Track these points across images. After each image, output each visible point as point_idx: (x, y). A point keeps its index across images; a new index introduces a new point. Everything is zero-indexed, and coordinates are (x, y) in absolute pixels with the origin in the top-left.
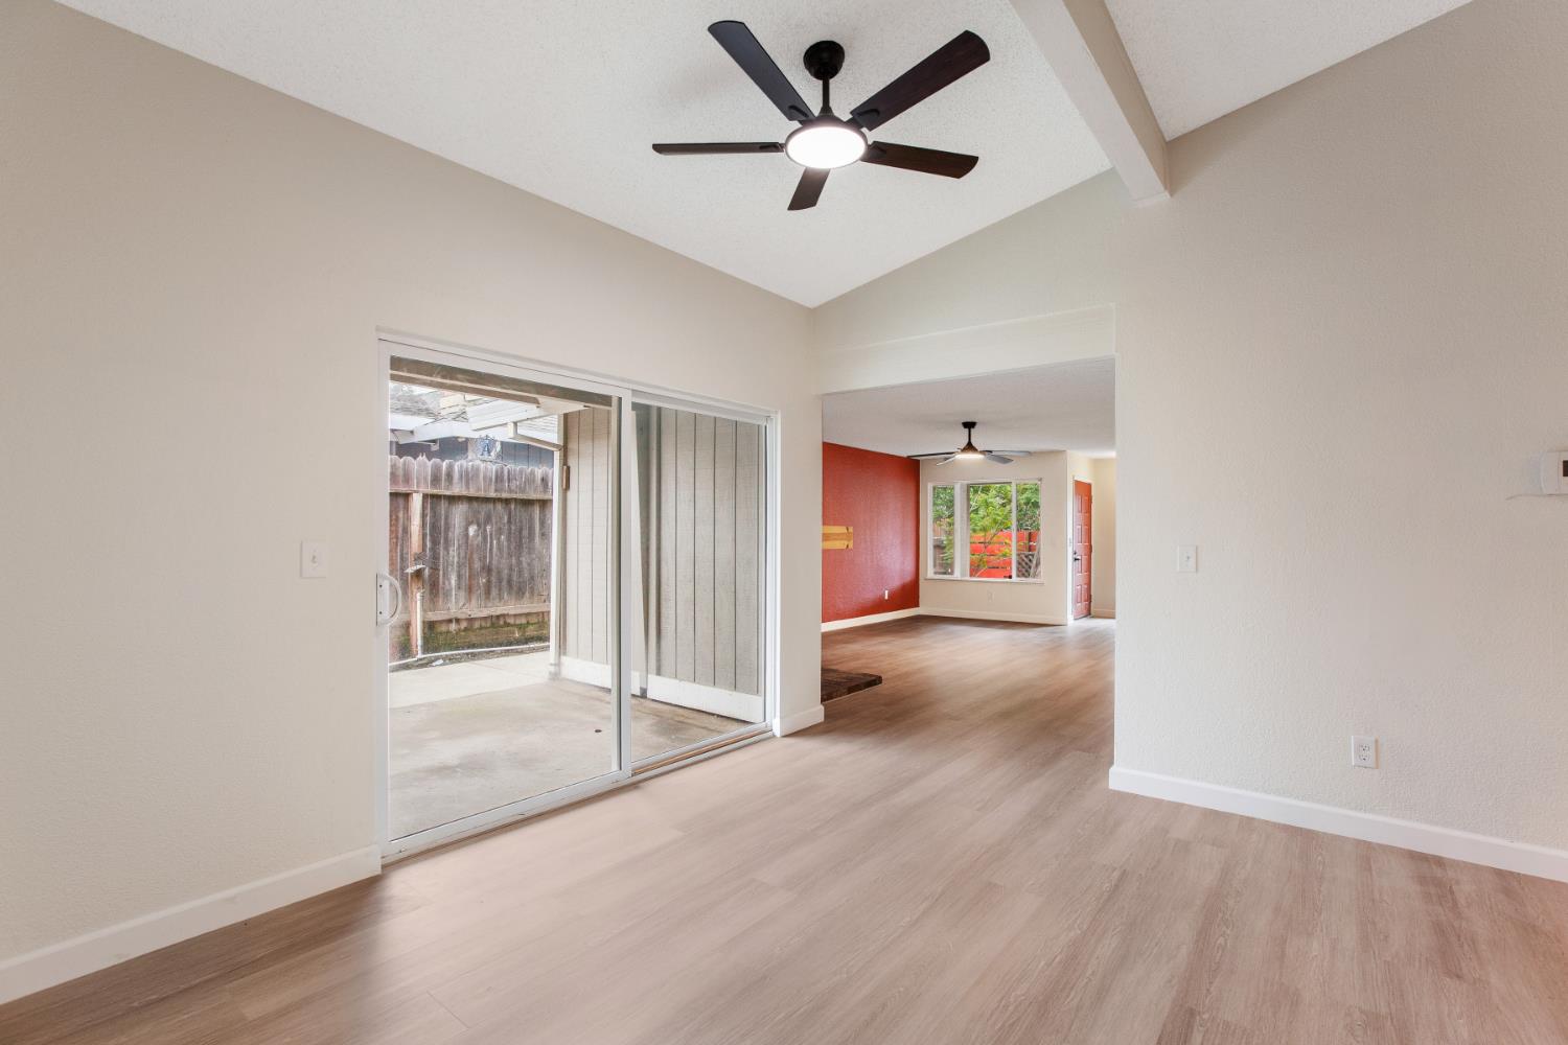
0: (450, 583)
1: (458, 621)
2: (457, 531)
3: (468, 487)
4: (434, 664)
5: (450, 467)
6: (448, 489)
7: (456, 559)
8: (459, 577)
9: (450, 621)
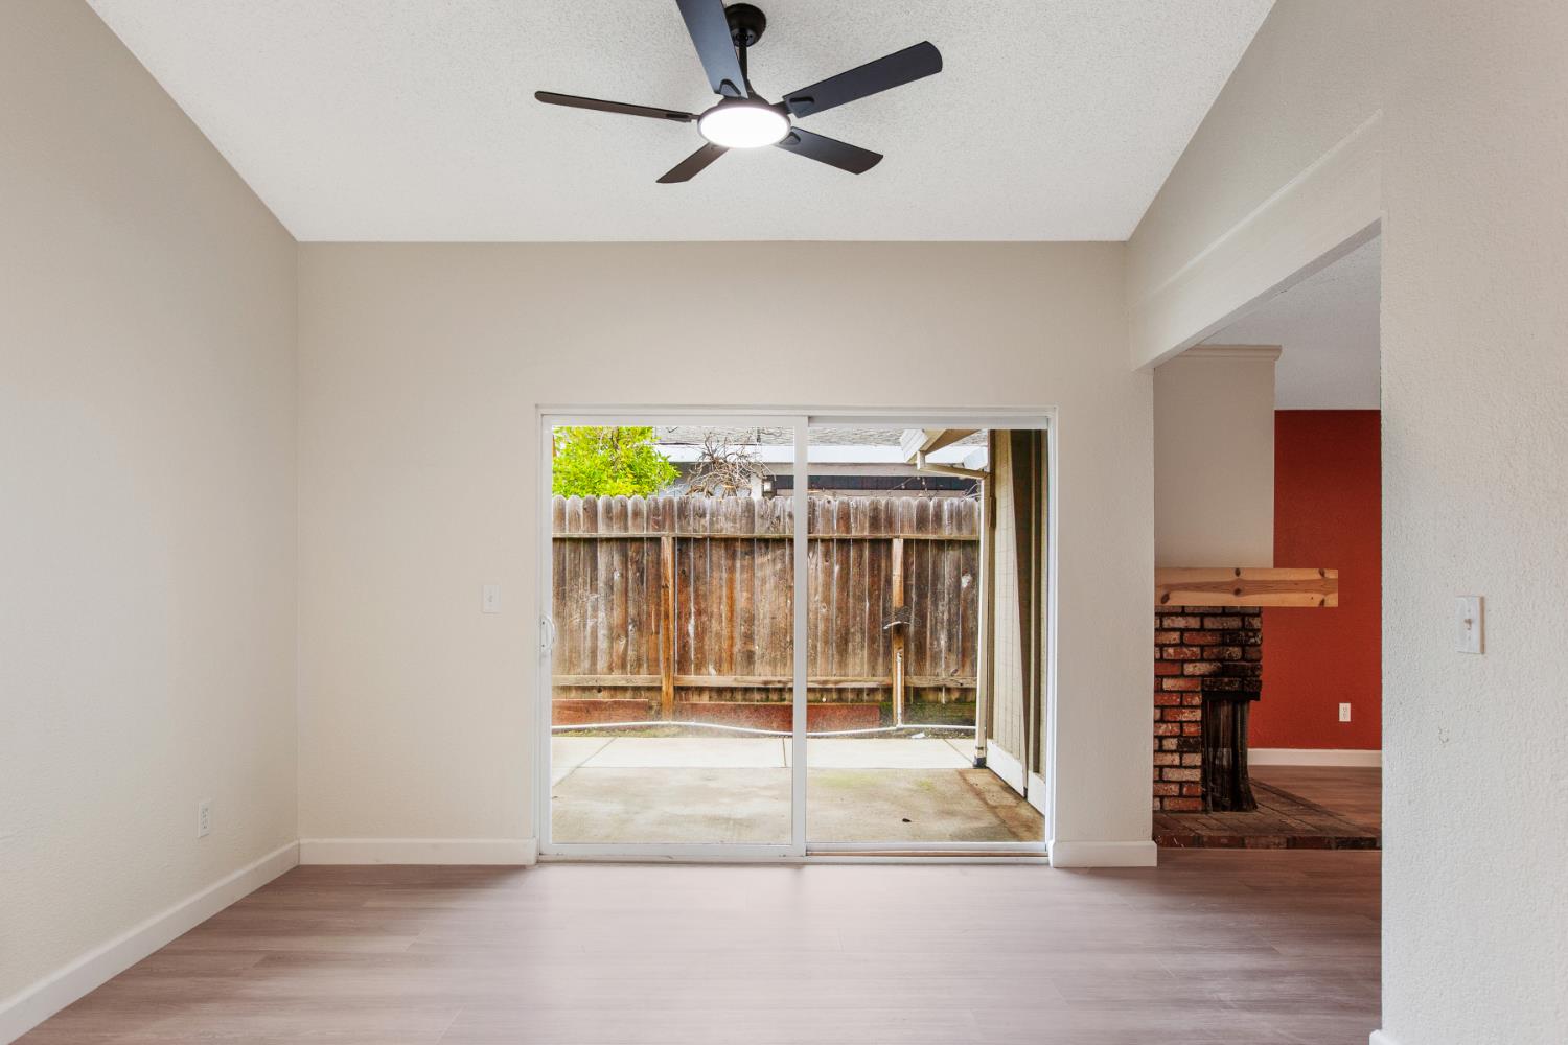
0: (939, 644)
1: (949, 690)
2: (947, 582)
3: (959, 528)
4: (913, 737)
5: (939, 506)
6: (935, 533)
7: (946, 616)
8: (950, 637)
9: (938, 689)
